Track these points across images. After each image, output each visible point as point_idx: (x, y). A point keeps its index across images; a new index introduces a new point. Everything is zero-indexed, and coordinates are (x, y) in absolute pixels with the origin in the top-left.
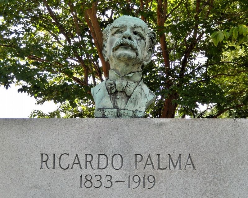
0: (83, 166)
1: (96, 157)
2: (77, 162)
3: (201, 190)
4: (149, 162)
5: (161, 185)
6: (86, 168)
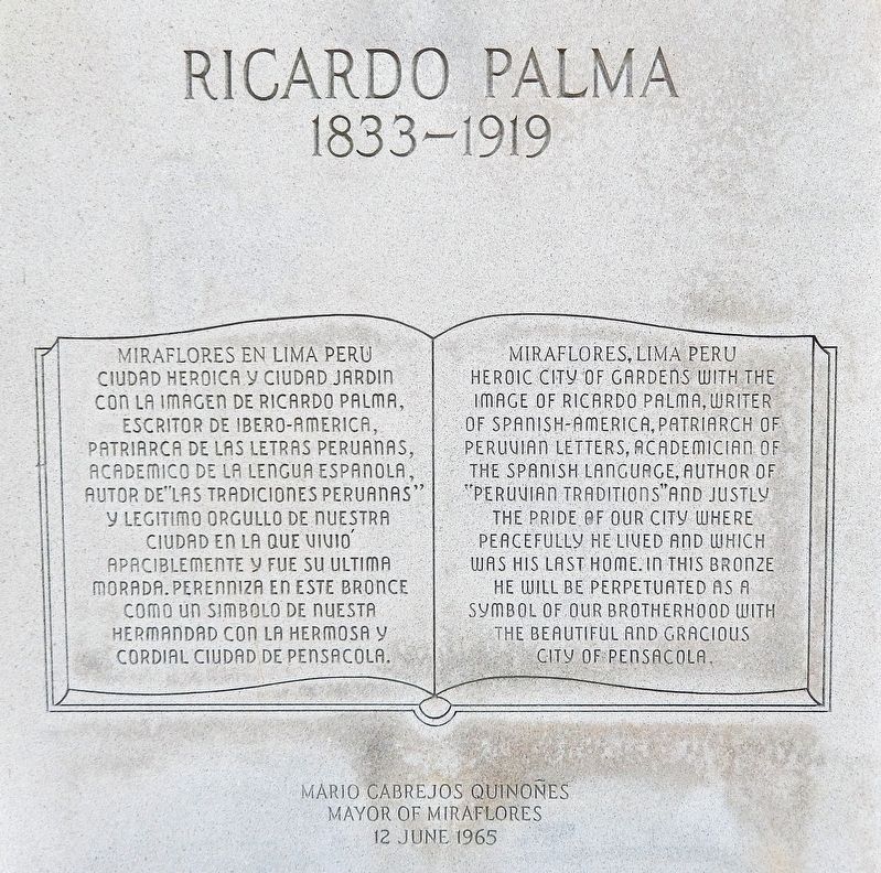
0: (322, 89)
1: (361, 58)
4: (531, 73)
5: (568, 144)
6: (332, 95)
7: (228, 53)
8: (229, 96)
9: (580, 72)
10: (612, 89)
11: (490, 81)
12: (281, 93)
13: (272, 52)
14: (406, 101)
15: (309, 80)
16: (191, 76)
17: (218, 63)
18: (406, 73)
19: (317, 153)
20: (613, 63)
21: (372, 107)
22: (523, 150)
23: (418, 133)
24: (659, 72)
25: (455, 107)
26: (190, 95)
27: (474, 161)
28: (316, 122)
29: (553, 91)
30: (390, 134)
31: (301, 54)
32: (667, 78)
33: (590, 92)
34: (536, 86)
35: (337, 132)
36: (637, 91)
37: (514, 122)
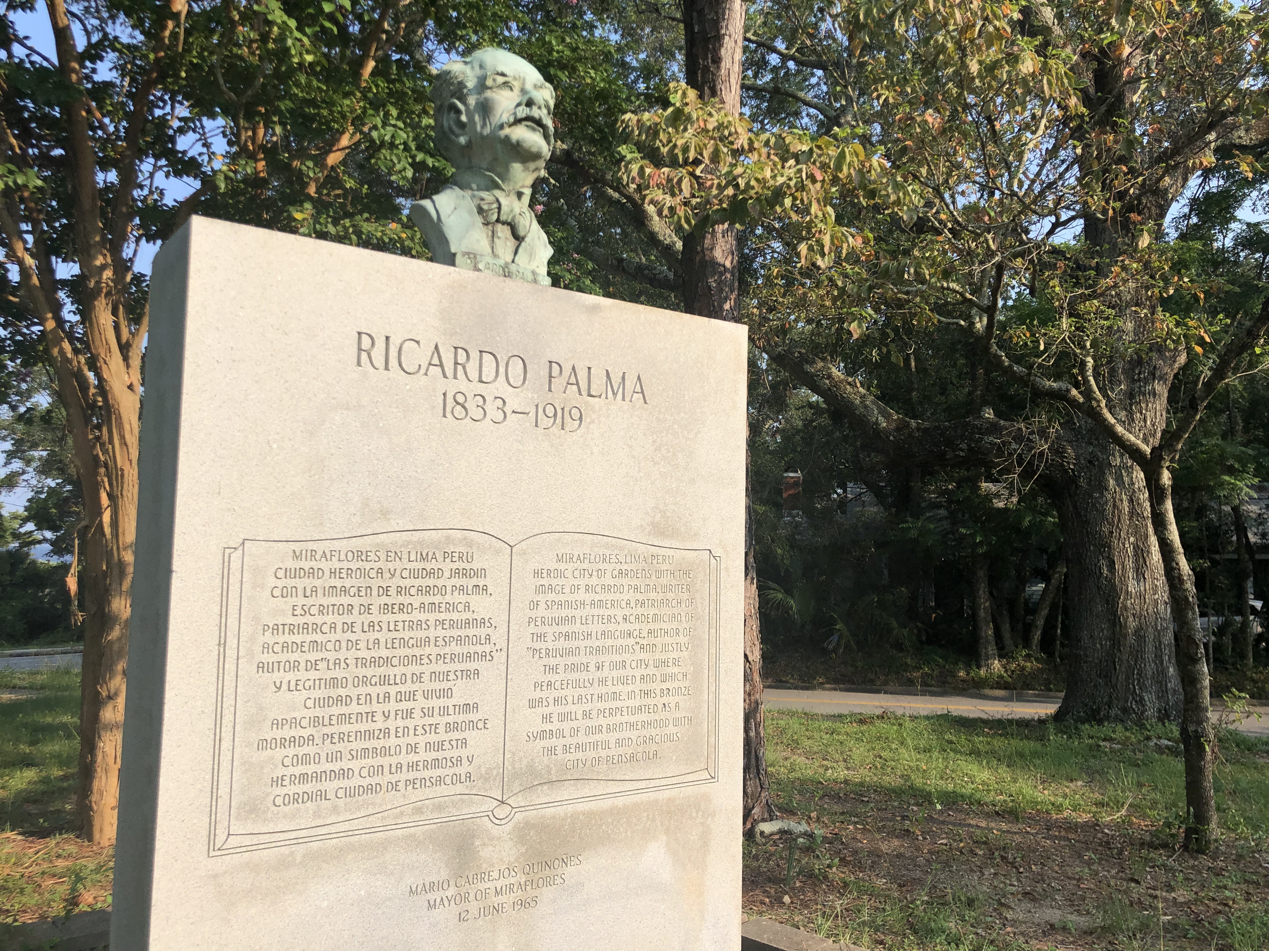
0: (449, 372)
1: (475, 355)
2: (436, 361)
3: (654, 442)
4: (573, 380)
5: (591, 426)
6: (455, 377)
7: (387, 338)
8: (387, 368)
9: (599, 383)
10: (615, 394)
11: (550, 381)
12: (423, 371)
13: (418, 342)
14: (500, 387)
15: (441, 365)
16: (360, 349)
17: (380, 344)
18: (502, 370)
19: (444, 416)
20: (616, 380)
21: (480, 388)
22: (567, 428)
23: (508, 410)
24: (638, 389)
25: (530, 395)
26: (359, 364)
27: (540, 430)
28: (444, 394)
29: (585, 393)
30: (491, 407)
31: (436, 347)
32: (642, 392)
33: (604, 396)
34: (575, 387)
35: (458, 403)
36: (627, 399)
37: (563, 409)
